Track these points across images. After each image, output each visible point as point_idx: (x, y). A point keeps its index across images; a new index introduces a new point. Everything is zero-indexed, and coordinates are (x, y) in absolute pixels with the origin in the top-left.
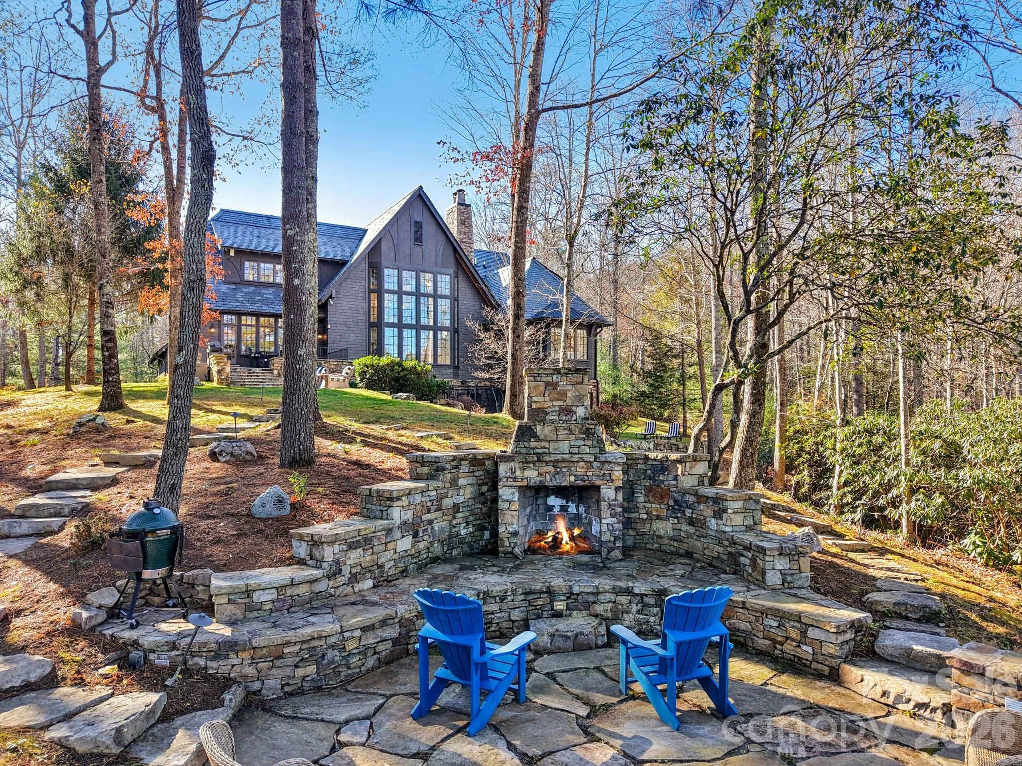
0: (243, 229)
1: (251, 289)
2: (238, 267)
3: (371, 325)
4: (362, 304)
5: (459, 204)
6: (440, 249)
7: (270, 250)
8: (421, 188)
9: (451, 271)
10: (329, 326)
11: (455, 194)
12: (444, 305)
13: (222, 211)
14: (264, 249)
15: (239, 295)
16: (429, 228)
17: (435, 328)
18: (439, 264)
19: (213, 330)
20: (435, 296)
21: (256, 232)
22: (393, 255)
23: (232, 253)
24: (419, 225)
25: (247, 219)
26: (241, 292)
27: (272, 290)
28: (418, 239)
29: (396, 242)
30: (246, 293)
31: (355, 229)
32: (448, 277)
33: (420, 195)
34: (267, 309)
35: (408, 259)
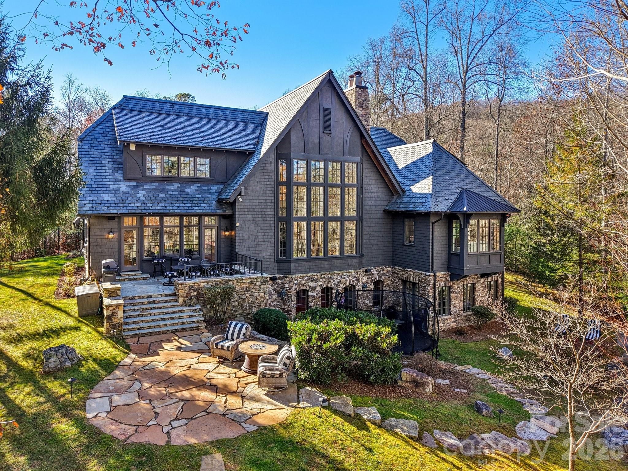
0: (147, 117)
1: (154, 186)
2: (139, 161)
3: (280, 220)
4: (270, 198)
5: (357, 87)
6: (348, 136)
7: (174, 143)
8: (331, 72)
9: (358, 159)
10: (237, 225)
11: (351, 77)
12: (351, 195)
13: (125, 97)
14: (167, 142)
15: (141, 194)
16: (338, 115)
17: (342, 219)
18: (347, 151)
19: (111, 236)
20: (343, 186)
21: (159, 120)
22: (302, 144)
23: (133, 147)
24: (328, 112)
25: (151, 106)
26: (143, 189)
27: (176, 185)
28: (327, 127)
29: (305, 132)
30: (149, 191)
31: (256, 113)
32: (355, 165)
33: (330, 81)
34: (171, 209)
35: (317, 149)
